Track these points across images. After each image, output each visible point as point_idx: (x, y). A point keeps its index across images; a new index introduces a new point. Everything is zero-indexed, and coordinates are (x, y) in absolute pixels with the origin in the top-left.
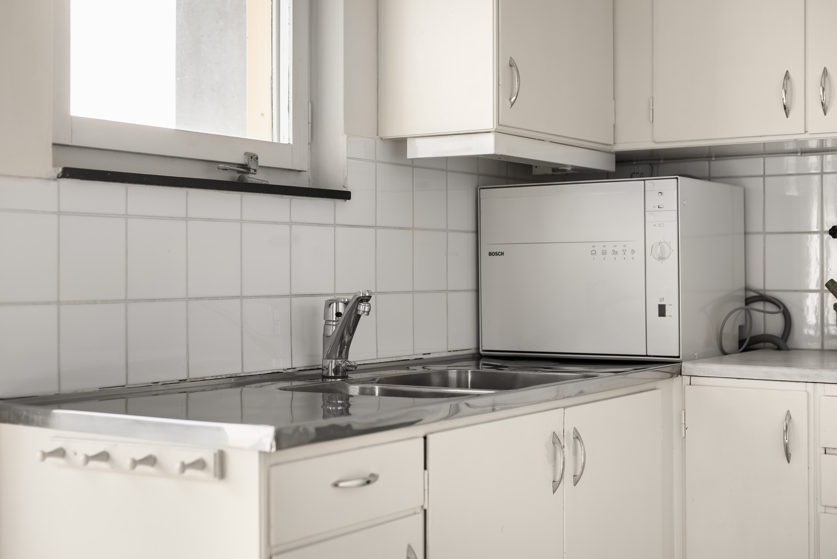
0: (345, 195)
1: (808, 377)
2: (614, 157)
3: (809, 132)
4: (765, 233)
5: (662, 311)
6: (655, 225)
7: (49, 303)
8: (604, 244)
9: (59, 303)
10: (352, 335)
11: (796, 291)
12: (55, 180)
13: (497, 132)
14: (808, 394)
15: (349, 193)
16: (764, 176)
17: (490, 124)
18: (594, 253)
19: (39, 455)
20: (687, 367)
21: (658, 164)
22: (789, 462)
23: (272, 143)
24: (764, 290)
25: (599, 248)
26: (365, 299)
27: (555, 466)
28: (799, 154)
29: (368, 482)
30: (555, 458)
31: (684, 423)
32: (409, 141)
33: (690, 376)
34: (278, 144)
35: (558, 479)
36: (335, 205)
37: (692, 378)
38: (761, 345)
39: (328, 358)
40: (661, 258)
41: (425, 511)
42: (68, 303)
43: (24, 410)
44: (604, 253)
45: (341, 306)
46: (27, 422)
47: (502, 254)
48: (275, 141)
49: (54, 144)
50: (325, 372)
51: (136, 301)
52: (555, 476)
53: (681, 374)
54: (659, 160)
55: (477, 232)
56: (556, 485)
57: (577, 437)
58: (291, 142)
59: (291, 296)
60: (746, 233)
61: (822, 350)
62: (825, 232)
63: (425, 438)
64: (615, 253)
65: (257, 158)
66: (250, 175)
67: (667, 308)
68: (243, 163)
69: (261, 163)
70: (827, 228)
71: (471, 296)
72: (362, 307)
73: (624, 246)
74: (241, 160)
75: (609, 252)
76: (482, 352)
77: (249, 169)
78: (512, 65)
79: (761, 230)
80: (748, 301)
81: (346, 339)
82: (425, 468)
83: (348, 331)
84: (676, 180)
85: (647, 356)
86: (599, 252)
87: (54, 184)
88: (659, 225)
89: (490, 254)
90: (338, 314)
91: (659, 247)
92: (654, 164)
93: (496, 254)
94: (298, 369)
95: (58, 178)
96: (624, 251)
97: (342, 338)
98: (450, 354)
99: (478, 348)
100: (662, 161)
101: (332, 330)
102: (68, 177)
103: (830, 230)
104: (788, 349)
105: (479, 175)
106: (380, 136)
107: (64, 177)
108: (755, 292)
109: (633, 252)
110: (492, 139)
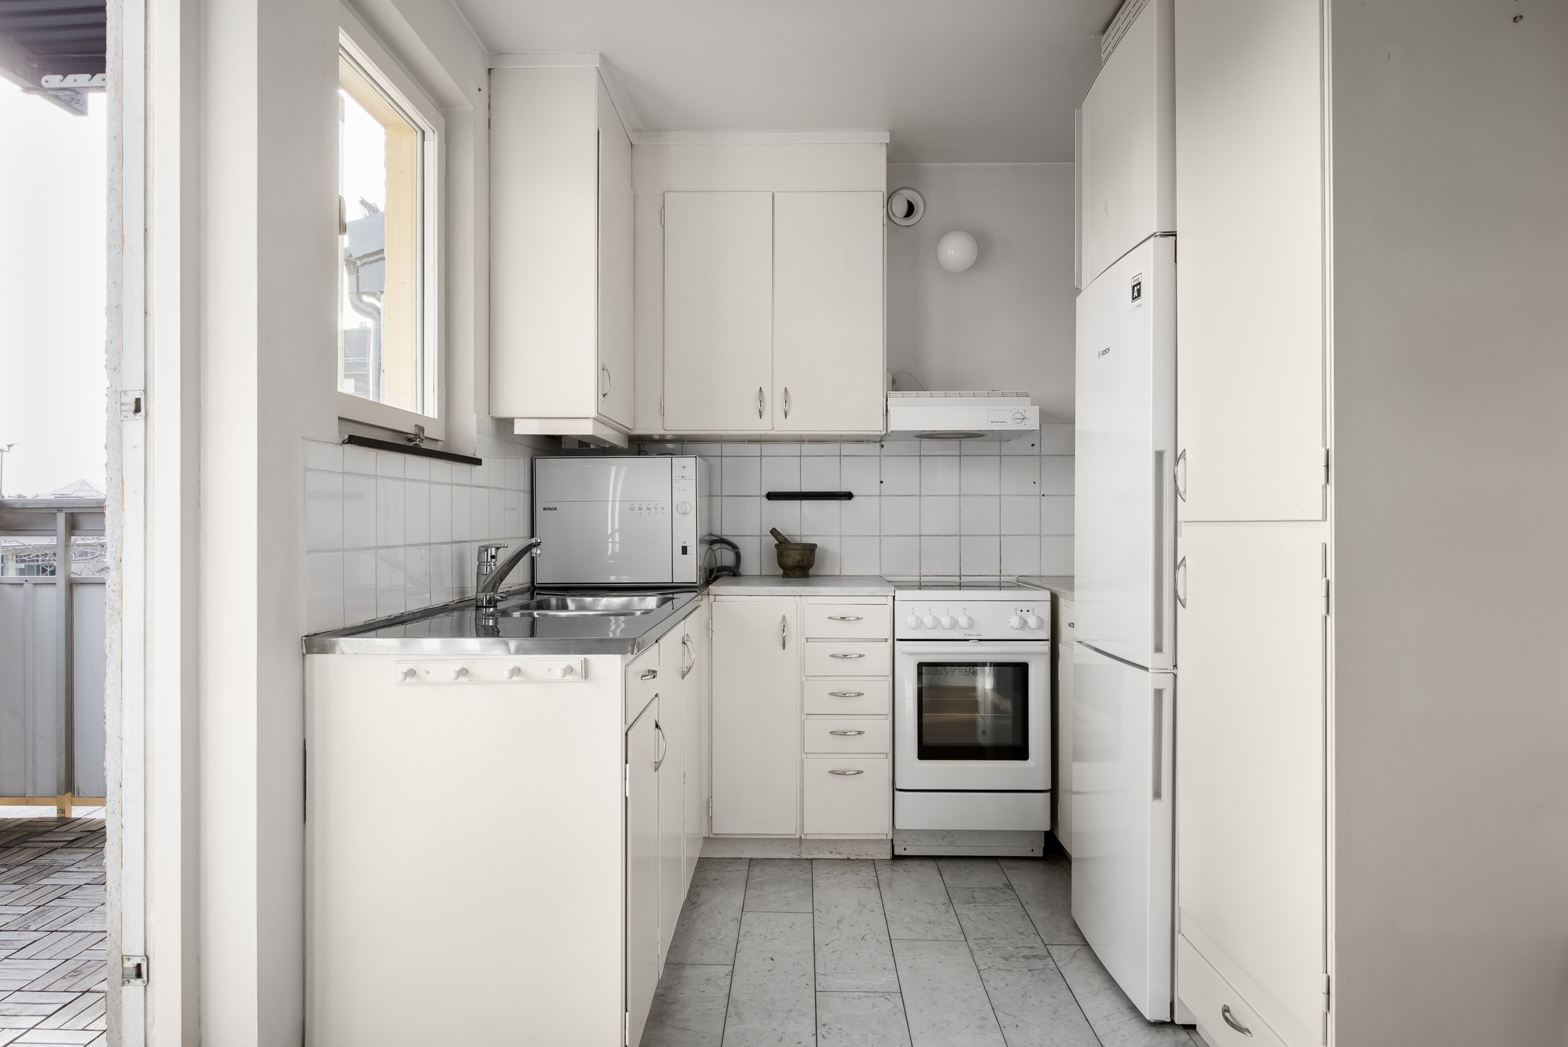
0: (478, 462)
1: (796, 592)
2: (628, 438)
3: (775, 430)
4: (722, 496)
5: (684, 550)
6: (679, 490)
7: (339, 550)
8: (641, 502)
9: (343, 550)
11: (743, 536)
12: (341, 445)
13: (595, 419)
15: (480, 460)
16: (722, 456)
18: (632, 509)
20: (713, 589)
21: (643, 444)
22: (784, 649)
24: (722, 535)
25: (636, 505)
27: (684, 661)
28: (747, 443)
30: (684, 655)
31: (711, 628)
32: (514, 420)
33: (715, 595)
35: (685, 670)
36: (475, 470)
37: (716, 596)
38: (724, 573)
39: (483, 591)
40: (684, 514)
41: (657, 696)
42: (347, 550)
44: (640, 509)
45: (494, 550)
47: (555, 509)
48: (426, 414)
50: (479, 603)
51: (380, 548)
53: (709, 594)
54: (646, 441)
55: (532, 492)
56: (684, 674)
58: (436, 417)
60: (710, 496)
61: (761, 575)
62: (763, 496)
64: (649, 509)
66: (420, 444)
67: (688, 548)
70: (765, 493)
73: (656, 504)
75: (644, 509)
76: (536, 585)
77: (420, 438)
78: (604, 369)
79: (720, 494)
80: (713, 543)
84: (695, 458)
85: (673, 583)
86: (636, 509)
87: (341, 448)
88: (683, 490)
89: (544, 509)
90: (493, 557)
91: (684, 505)
92: (641, 444)
93: (550, 509)
94: (455, 602)
95: (343, 443)
96: (655, 508)
97: (501, 575)
98: (519, 587)
99: (533, 582)
100: (647, 443)
101: (488, 569)
102: (352, 444)
103: (767, 495)
104: (741, 576)
106: (491, 415)
107: (348, 443)
108: (716, 536)
109: (663, 508)
110: (590, 423)
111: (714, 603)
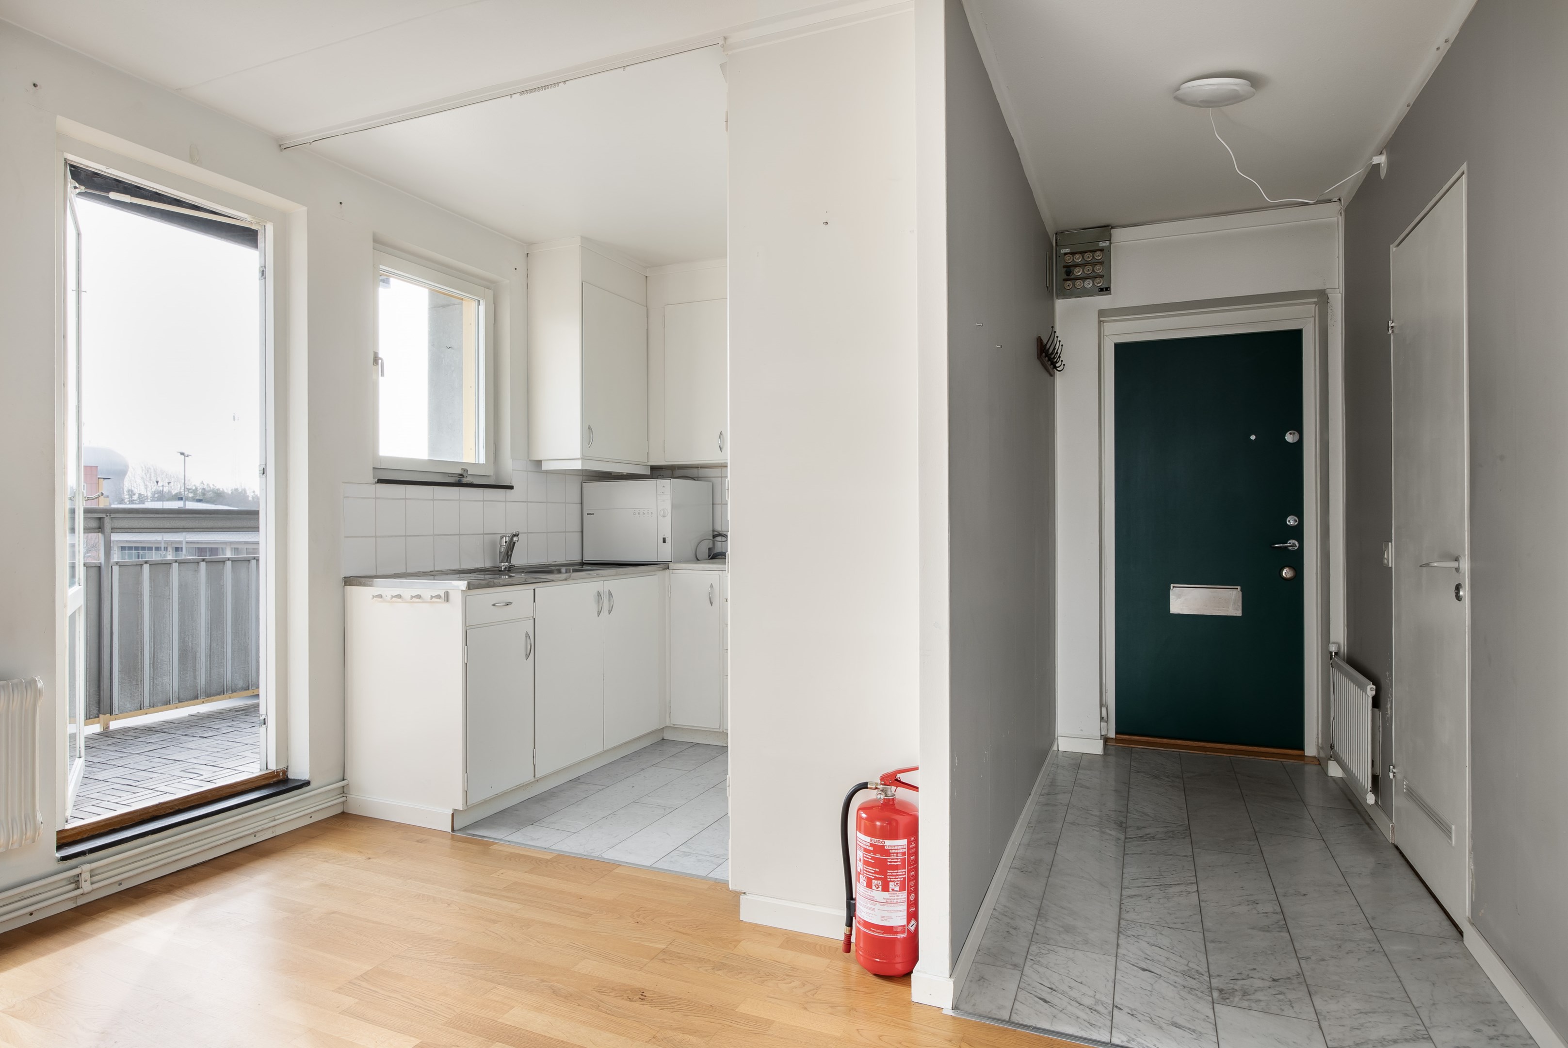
0: (511, 488)
1: (719, 568)
2: (650, 467)
4: (722, 504)
5: (664, 541)
6: (661, 501)
7: (372, 537)
8: (639, 509)
9: (376, 537)
10: (512, 551)
12: (374, 484)
13: (582, 459)
14: (720, 576)
15: (513, 486)
16: (722, 477)
17: (579, 456)
18: (635, 514)
19: (371, 596)
20: (671, 565)
22: (711, 606)
23: (475, 464)
24: (722, 531)
25: (637, 511)
26: (517, 535)
27: (599, 605)
29: (508, 605)
30: (599, 602)
31: (669, 589)
32: (543, 462)
34: (479, 464)
35: (600, 611)
36: (506, 492)
38: (720, 557)
39: (501, 562)
40: (664, 516)
41: (534, 619)
42: (380, 537)
43: (363, 580)
44: (639, 514)
45: (507, 538)
46: (364, 585)
47: (594, 514)
48: (477, 462)
49: (373, 468)
50: (500, 569)
51: (410, 536)
52: (598, 610)
53: (669, 569)
55: (582, 503)
56: (599, 613)
57: (610, 594)
58: (485, 463)
59: (484, 534)
60: (713, 504)
63: (534, 590)
64: (644, 514)
65: (467, 471)
66: (464, 479)
67: (666, 539)
68: (460, 473)
69: (469, 473)
71: (578, 535)
72: (515, 539)
73: (648, 510)
74: (460, 472)
75: (641, 514)
76: (584, 561)
77: (464, 476)
78: (590, 428)
79: (720, 503)
80: (714, 536)
81: (510, 553)
82: (534, 602)
83: (510, 549)
84: (670, 480)
85: (658, 561)
86: (637, 513)
87: (374, 486)
88: (664, 502)
89: (588, 514)
90: (506, 542)
91: (663, 511)
93: (591, 514)
94: (487, 567)
96: (648, 513)
97: (508, 552)
98: (567, 562)
99: (582, 560)
101: (503, 549)
102: (380, 483)
105: (583, 476)
106: (529, 459)
107: (377, 483)
108: (716, 531)
109: (652, 513)
110: (580, 462)
111: (672, 575)
